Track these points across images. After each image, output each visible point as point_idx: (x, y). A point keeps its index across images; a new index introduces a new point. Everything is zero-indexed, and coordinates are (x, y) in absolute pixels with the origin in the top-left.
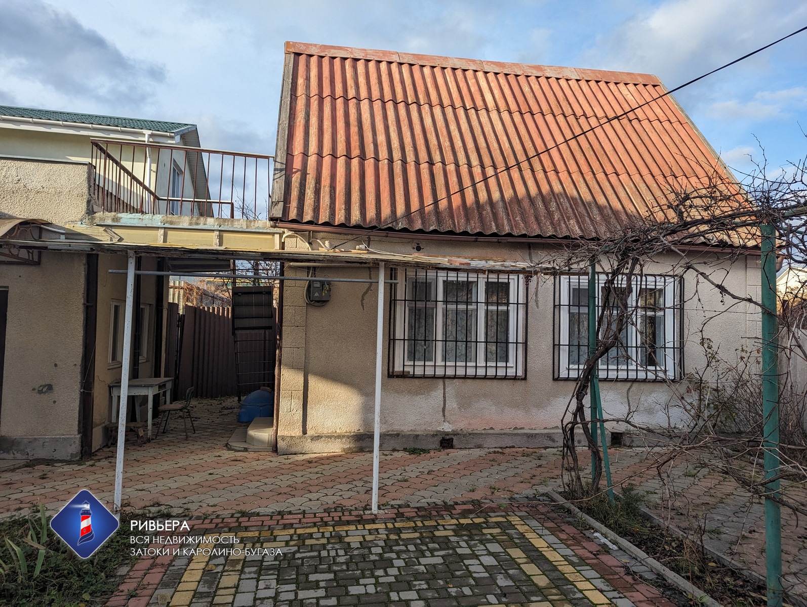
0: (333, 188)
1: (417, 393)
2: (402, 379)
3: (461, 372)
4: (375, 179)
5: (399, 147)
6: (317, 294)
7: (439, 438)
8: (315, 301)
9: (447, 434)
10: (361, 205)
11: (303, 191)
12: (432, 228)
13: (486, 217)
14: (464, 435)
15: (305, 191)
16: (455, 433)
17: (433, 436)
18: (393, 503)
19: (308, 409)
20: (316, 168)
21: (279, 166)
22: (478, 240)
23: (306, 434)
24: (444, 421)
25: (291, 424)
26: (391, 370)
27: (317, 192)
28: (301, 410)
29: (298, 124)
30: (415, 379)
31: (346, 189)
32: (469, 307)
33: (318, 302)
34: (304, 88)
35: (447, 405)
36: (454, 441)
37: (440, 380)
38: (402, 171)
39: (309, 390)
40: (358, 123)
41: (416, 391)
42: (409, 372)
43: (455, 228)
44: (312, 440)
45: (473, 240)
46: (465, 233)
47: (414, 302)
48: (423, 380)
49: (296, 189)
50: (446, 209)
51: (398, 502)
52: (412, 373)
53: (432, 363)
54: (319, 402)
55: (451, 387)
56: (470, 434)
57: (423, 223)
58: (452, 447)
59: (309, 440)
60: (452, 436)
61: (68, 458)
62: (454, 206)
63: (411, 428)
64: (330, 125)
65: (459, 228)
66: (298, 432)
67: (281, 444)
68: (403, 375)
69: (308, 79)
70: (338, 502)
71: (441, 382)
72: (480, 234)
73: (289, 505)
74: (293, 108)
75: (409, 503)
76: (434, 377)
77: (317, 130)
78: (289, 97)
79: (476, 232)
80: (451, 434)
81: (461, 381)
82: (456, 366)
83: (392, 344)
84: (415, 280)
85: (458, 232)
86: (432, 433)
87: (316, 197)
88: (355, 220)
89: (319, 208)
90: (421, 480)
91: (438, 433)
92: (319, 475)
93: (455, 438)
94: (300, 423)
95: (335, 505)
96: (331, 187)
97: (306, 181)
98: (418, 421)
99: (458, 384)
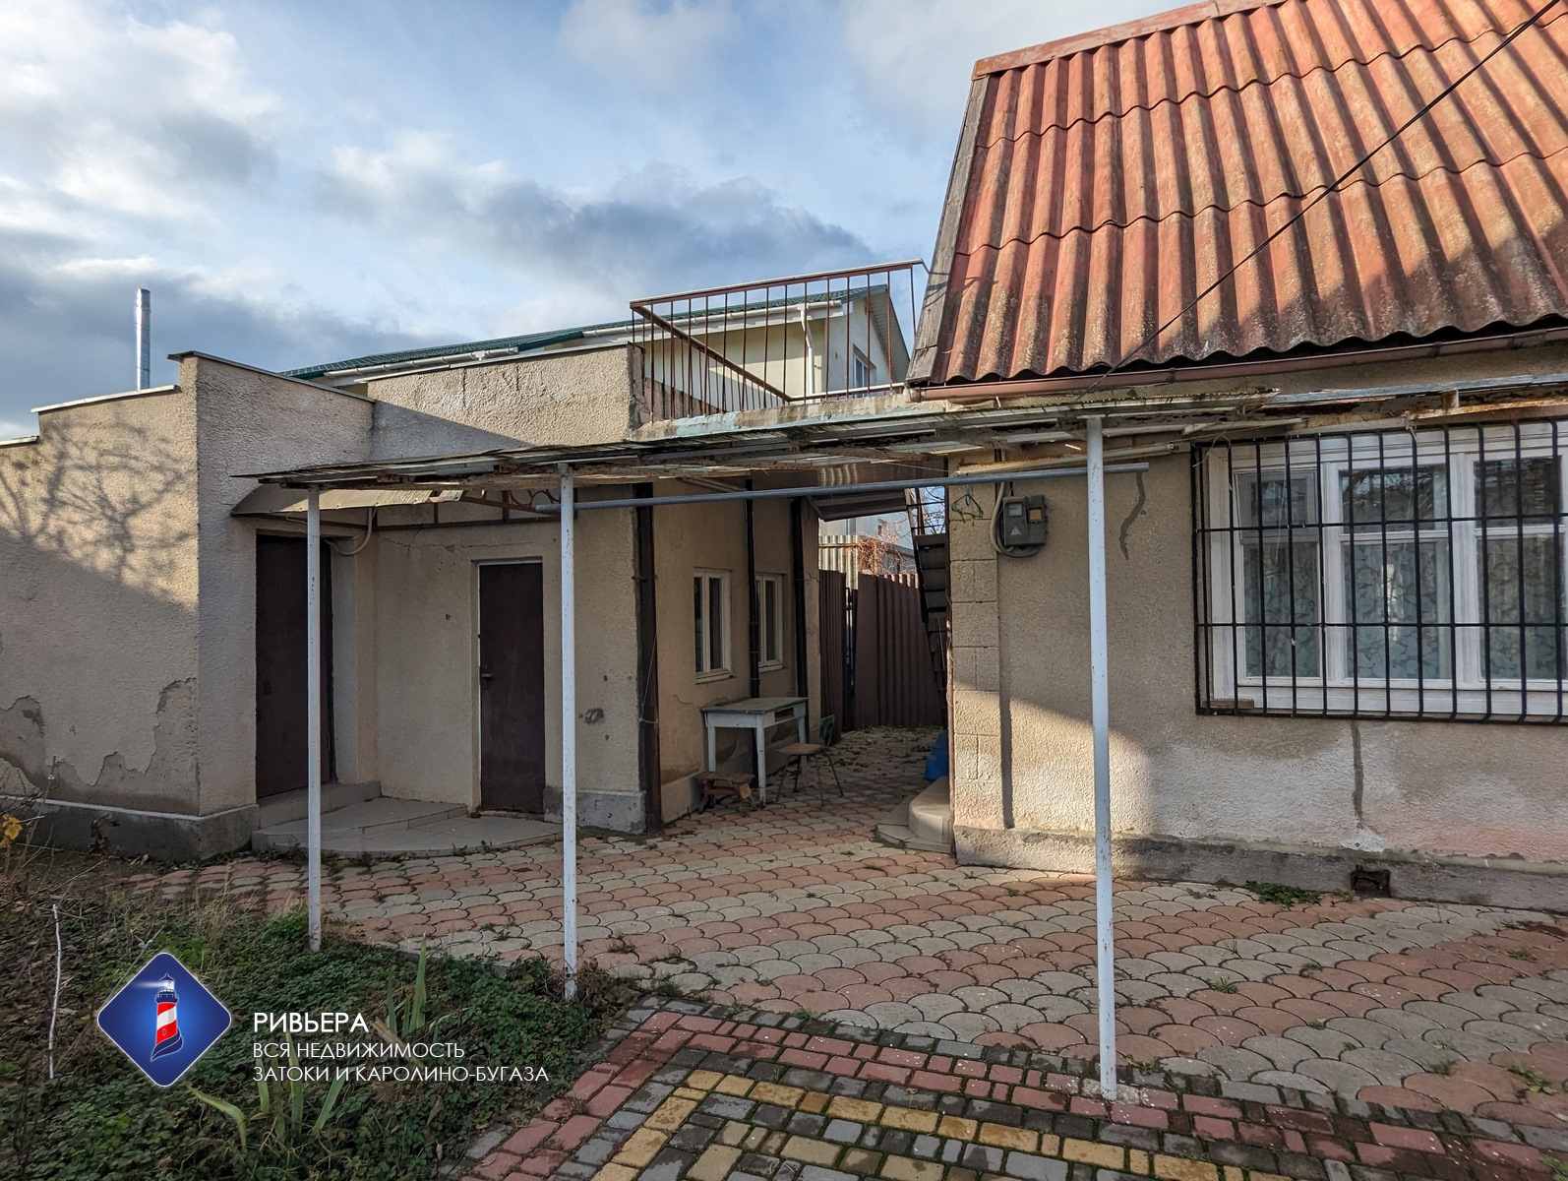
0: (1046, 298)
1: (1277, 753)
2: (1235, 719)
3: (1405, 703)
4: (1146, 259)
5: (1208, 180)
6: (1015, 532)
7: (1349, 867)
8: (1016, 546)
9: (1371, 858)
10: (1107, 321)
11: (980, 318)
12: (1294, 342)
13: (1467, 288)
14: (1425, 868)
15: (985, 317)
16: (1395, 859)
17: (1329, 859)
18: (1173, 1064)
19: (1014, 774)
20: (1011, 267)
21: (936, 280)
22: (1443, 350)
23: (1012, 826)
24: (1360, 826)
25: (979, 804)
26: (1203, 697)
27: (1011, 315)
28: (999, 775)
29: (984, 195)
30: (1269, 720)
31: (1074, 294)
32: (1424, 534)
33: (1022, 547)
34: (1003, 126)
35: (1366, 788)
36: (1394, 877)
37: (1342, 722)
38: (1216, 229)
39: (1014, 736)
40: (1112, 158)
41: (1276, 749)
42: (1252, 702)
43: (1368, 331)
44: (1025, 840)
45: (1425, 352)
46: (1400, 338)
47: (1257, 533)
48: (1293, 723)
49: (966, 317)
50: (1338, 290)
51: (1190, 1066)
52: (1259, 704)
53: (1318, 681)
54: (1037, 762)
55: (1377, 742)
56: (1443, 866)
57: (1268, 334)
58: (1387, 892)
59: (1019, 841)
60: (1386, 866)
61: (628, 830)
62: (1364, 279)
63: (1264, 836)
64: (1050, 179)
65: (1378, 329)
66: (993, 821)
67: (962, 842)
68: (1236, 710)
69: (1012, 110)
70: (1027, 1032)
71: (1345, 730)
72: (1448, 333)
73: (913, 1014)
74: (978, 168)
75: (1223, 1079)
76: (1325, 716)
77: (1020, 195)
78: (972, 150)
79: (1433, 329)
80: (1383, 861)
81: (1406, 726)
82: (1388, 689)
83: (1202, 634)
84: (1255, 480)
85: (1374, 339)
86: (1325, 853)
87: (1008, 324)
88: (1092, 356)
89: (1013, 346)
90: (1278, 994)
91: (1344, 855)
92: (1018, 933)
93: (1395, 873)
94: (998, 805)
95: (1018, 1040)
96: (1041, 298)
97: (989, 298)
98: (1283, 820)
99: (1397, 734)
